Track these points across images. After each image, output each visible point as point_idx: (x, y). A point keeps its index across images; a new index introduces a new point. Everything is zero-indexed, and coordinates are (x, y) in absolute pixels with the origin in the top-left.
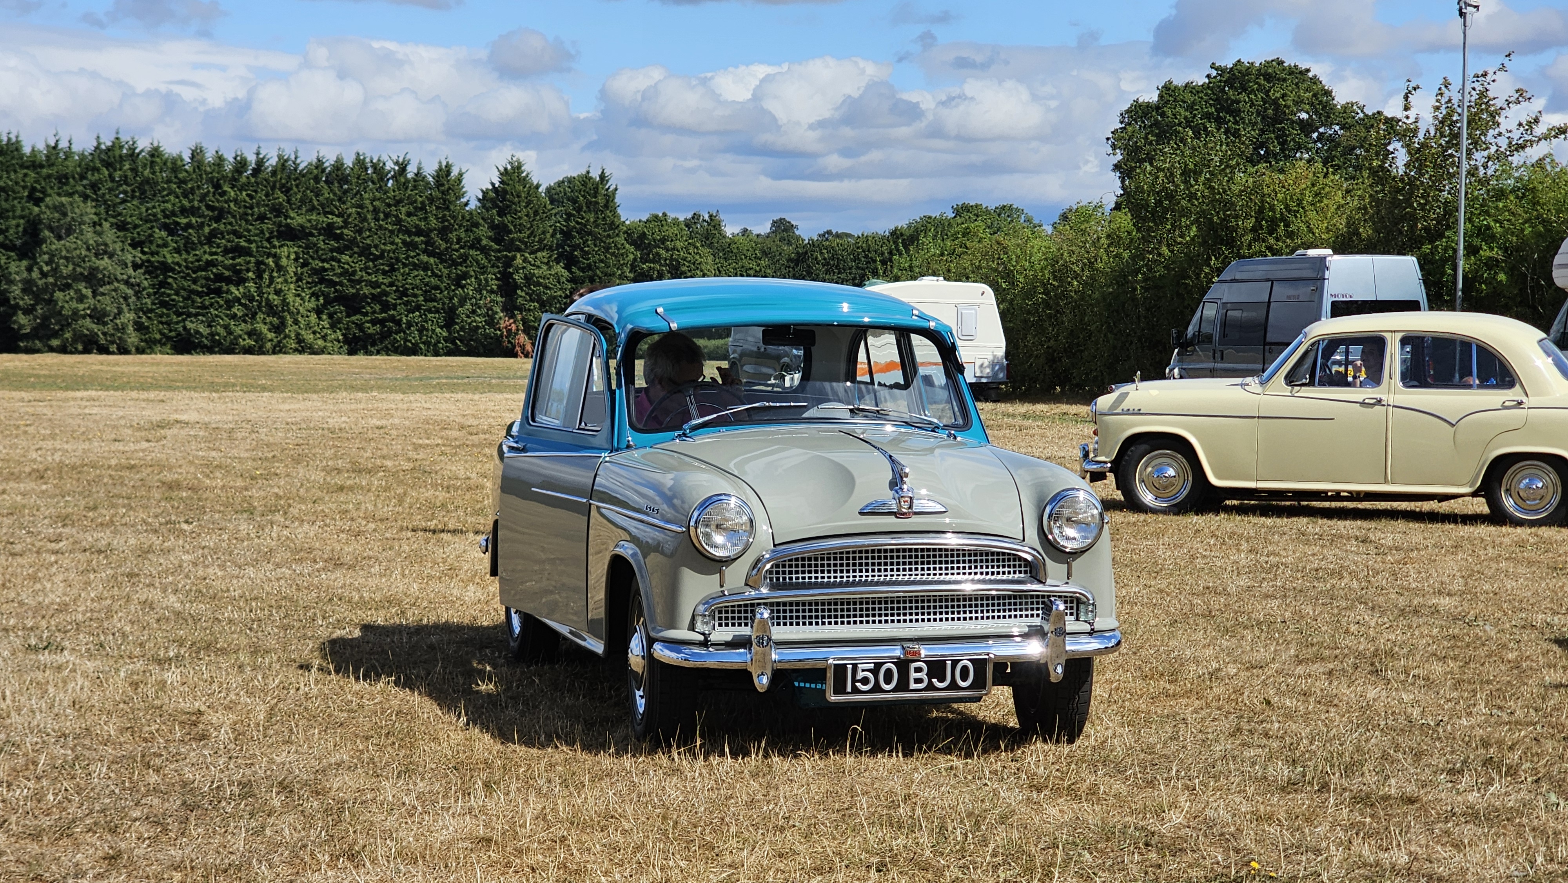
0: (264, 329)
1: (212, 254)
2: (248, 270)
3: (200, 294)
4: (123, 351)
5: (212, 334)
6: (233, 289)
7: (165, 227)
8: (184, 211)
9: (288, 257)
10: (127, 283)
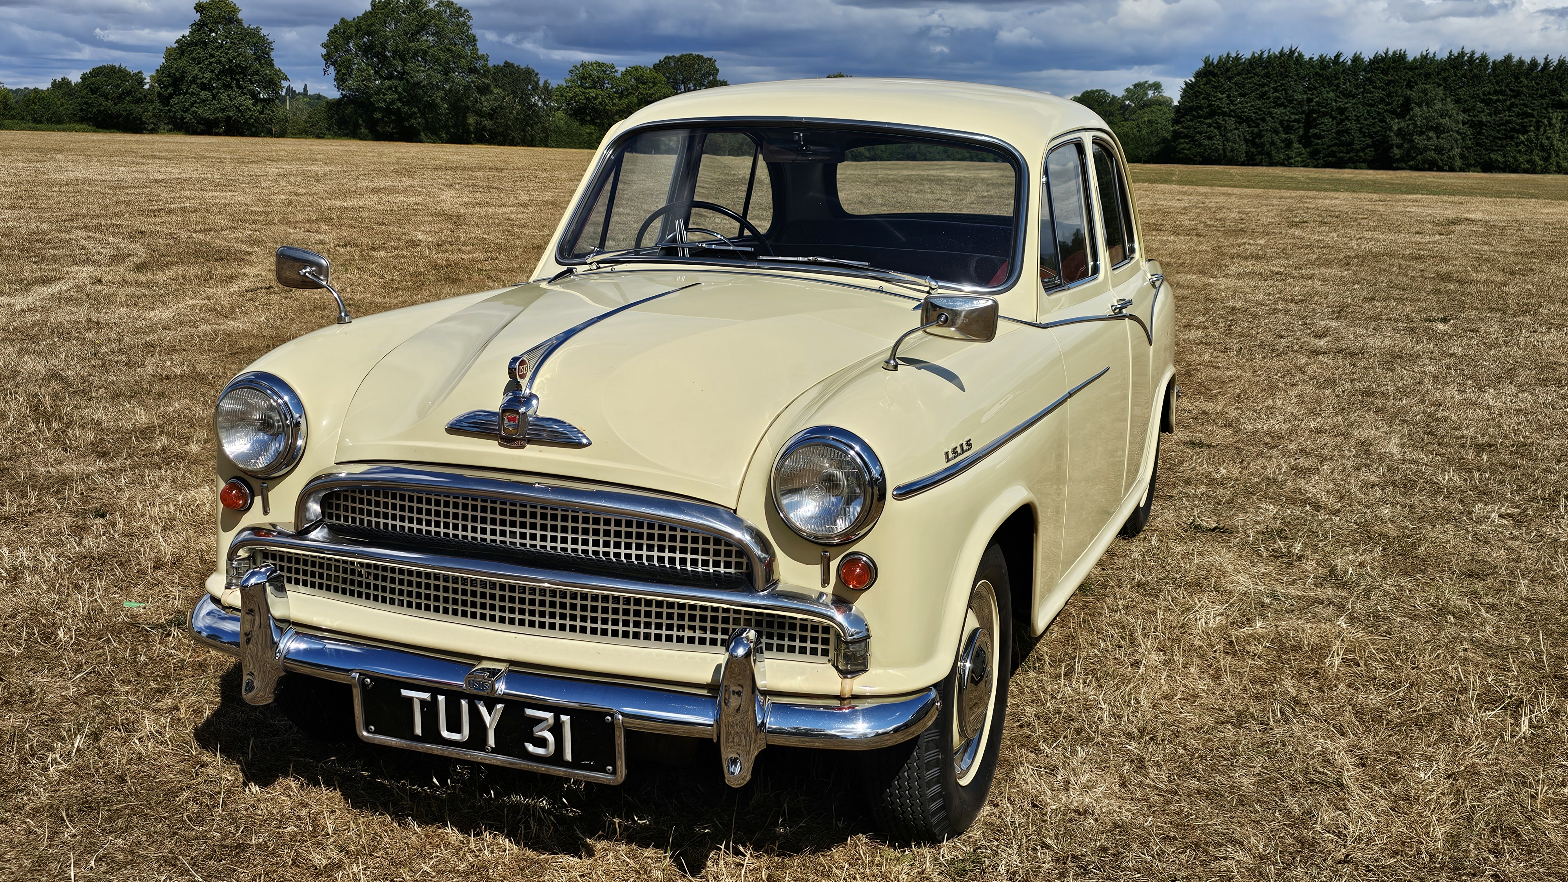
0: (1537, 159)
1: (1509, 116)
2: (1531, 126)
3: (1499, 139)
4: (1452, 169)
5: (1506, 162)
6: (1521, 136)
7: (1482, 101)
8: (1496, 92)
9: (1557, 119)
10: (1458, 132)
